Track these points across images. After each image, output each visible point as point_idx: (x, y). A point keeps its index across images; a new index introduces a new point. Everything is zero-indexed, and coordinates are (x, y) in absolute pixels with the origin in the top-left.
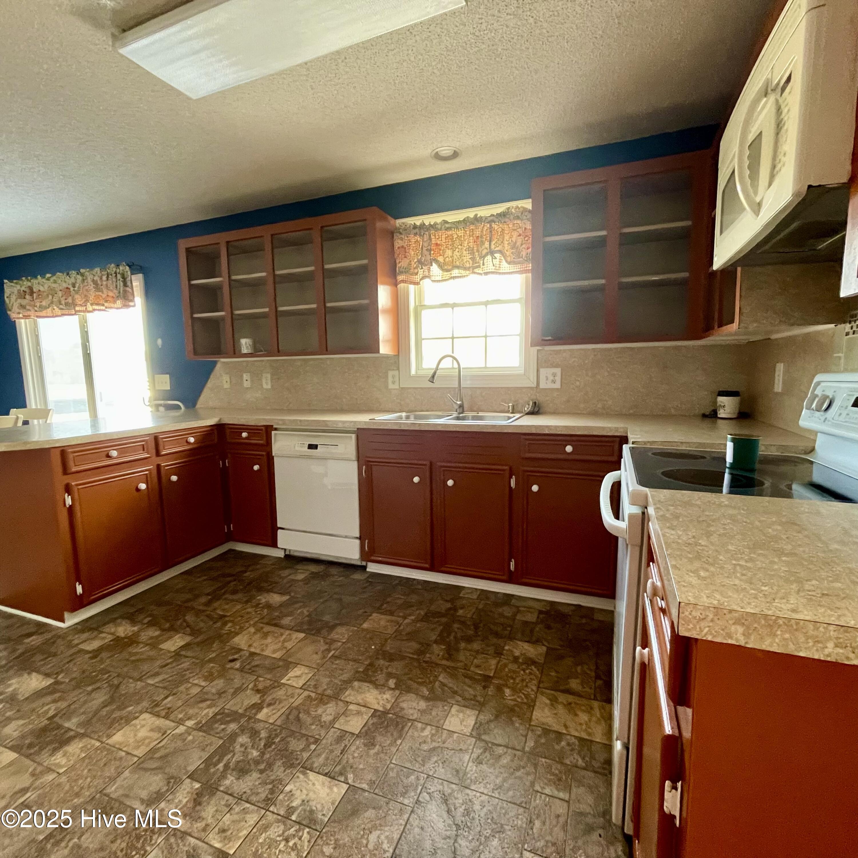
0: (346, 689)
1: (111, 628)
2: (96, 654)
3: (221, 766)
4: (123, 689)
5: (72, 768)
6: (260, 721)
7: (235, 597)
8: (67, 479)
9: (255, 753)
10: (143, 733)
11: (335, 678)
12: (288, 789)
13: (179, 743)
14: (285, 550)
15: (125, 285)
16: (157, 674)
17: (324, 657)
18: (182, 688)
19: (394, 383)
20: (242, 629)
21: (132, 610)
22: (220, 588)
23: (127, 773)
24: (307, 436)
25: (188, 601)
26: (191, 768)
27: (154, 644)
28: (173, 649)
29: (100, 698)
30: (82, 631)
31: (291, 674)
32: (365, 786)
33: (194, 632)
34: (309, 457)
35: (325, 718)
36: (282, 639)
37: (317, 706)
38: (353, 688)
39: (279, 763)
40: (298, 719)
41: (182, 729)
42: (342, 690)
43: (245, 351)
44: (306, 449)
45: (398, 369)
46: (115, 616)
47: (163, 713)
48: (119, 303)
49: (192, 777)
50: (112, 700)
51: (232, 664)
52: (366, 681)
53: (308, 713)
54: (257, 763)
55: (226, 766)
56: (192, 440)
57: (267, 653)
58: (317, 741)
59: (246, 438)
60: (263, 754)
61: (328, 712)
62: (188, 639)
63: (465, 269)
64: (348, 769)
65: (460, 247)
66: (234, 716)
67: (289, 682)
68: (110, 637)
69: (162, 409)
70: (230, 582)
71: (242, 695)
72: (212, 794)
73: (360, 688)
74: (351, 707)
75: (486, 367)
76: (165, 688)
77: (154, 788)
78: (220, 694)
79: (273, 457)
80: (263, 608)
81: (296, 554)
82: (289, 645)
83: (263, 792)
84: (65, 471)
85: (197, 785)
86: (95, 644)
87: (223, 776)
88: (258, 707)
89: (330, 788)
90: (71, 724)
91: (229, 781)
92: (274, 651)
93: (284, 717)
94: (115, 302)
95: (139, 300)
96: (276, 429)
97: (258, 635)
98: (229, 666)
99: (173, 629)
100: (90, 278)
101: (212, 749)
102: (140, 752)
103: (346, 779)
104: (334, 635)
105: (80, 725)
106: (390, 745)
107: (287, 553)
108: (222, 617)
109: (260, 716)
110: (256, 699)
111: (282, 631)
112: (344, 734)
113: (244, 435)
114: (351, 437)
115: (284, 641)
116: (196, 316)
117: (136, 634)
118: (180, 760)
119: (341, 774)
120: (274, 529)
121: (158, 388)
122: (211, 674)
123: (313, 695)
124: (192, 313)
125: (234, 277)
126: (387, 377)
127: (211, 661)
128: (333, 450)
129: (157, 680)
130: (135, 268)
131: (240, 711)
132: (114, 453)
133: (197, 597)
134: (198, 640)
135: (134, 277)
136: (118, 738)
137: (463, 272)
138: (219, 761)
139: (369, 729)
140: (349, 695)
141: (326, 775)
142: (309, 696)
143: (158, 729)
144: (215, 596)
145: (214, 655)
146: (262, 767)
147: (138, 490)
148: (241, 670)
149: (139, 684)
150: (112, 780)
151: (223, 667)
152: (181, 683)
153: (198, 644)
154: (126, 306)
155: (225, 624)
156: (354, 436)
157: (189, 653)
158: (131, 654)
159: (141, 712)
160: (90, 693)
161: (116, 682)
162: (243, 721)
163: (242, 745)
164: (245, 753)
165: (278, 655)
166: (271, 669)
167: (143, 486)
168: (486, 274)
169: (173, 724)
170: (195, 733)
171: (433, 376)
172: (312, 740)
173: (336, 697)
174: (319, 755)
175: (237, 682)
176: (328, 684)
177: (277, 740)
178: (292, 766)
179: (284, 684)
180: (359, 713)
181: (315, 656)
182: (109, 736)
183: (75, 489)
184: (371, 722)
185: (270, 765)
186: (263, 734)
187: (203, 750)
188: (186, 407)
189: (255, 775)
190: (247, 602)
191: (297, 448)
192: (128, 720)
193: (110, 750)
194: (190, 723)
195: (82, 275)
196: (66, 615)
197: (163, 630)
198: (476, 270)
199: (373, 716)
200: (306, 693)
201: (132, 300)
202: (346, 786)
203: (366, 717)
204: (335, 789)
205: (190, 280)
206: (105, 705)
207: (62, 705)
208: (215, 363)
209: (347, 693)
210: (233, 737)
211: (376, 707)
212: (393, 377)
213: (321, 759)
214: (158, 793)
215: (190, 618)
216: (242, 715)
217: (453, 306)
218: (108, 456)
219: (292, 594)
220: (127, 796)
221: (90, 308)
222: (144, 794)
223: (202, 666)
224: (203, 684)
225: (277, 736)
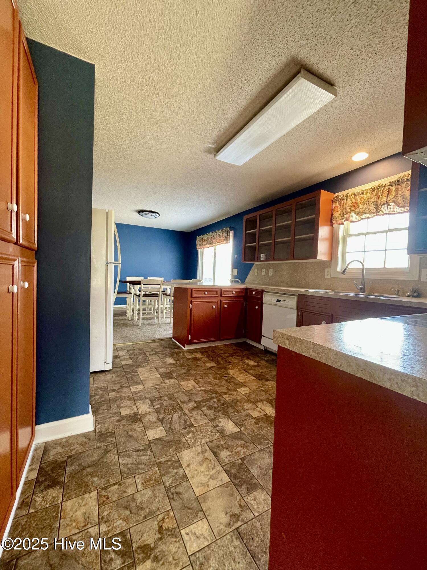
0: (260, 402)
1: (195, 354)
2: (189, 359)
3: (204, 404)
4: (190, 372)
5: (170, 385)
6: (223, 397)
7: (238, 358)
8: (191, 299)
9: (216, 405)
10: (189, 385)
11: (258, 397)
12: (220, 420)
13: (197, 392)
14: (265, 346)
15: (227, 235)
16: (201, 371)
17: (258, 389)
18: (206, 378)
19: (328, 275)
20: (234, 368)
21: (204, 351)
22: (235, 353)
23: (180, 393)
24: (277, 295)
25: (222, 354)
26: (196, 400)
27: (204, 363)
28: (209, 366)
29: (184, 371)
30: (188, 352)
31: (242, 389)
32: (246, 434)
33: (218, 363)
34: (276, 305)
35: (245, 407)
36: (246, 377)
37: (245, 402)
38: (263, 403)
39: (222, 412)
40: (236, 403)
41: (199, 389)
42: (258, 401)
43: (262, 259)
44: (275, 301)
45: (331, 268)
46: (199, 351)
47: (197, 382)
48: (225, 241)
49: (195, 402)
50: (187, 373)
51: (224, 378)
52: (269, 403)
53: (241, 402)
54: (215, 408)
55: (206, 405)
56: (234, 292)
57: (238, 379)
58: (238, 412)
59: (255, 295)
60: (218, 407)
61: (248, 406)
62: (215, 365)
63: (371, 213)
64: (244, 426)
65: (368, 202)
66: (216, 392)
67: (240, 391)
68: (194, 356)
69: (234, 282)
70: (238, 352)
71: (222, 388)
72: (198, 409)
73: (266, 404)
74: (258, 409)
75: (385, 268)
76: (201, 376)
77: (185, 400)
78: (216, 384)
79: (263, 304)
80: (246, 364)
81: (269, 350)
82: (247, 379)
83: (212, 417)
84: (191, 297)
85: (195, 405)
86: (190, 357)
87: (204, 407)
88: (225, 393)
89: (234, 427)
90: (174, 374)
91: (204, 408)
92: (241, 379)
93: (231, 400)
94: (224, 242)
95: (231, 240)
96: (266, 292)
97: (239, 372)
98: (223, 378)
99: (212, 360)
100: (218, 233)
101: (204, 398)
102: (186, 389)
103: (241, 428)
104: (267, 383)
105: (176, 376)
106: (265, 427)
107: (266, 348)
108: (230, 362)
109: (224, 396)
110: (226, 391)
111: (248, 374)
112: (249, 415)
113: (254, 293)
114: (295, 298)
115: (246, 378)
116: (246, 245)
117: (201, 358)
118: (195, 397)
119: (240, 426)
120: (261, 335)
121: (233, 274)
122: (216, 377)
123: (246, 398)
124: (245, 244)
125: (261, 229)
126: (324, 272)
127: (218, 374)
128: (286, 303)
129: (201, 373)
130: (231, 229)
131: (219, 392)
132: (206, 293)
133: (226, 353)
134: (219, 366)
135: (231, 232)
136: (183, 383)
137: (369, 216)
138: (205, 402)
139: (260, 418)
140: (260, 404)
141: (235, 423)
142: (244, 398)
143: (194, 386)
144: (231, 355)
145: (220, 373)
146: (216, 410)
147: (213, 308)
148: (226, 380)
149: (195, 372)
150: (177, 392)
151: (221, 377)
152: (206, 376)
153: (217, 368)
154: (227, 243)
155: (230, 365)
156: (296, 297)
157: (213, 369)
158: (197, 363)
159: (192, 379)
160: (182, 369)
161: (190, 369)
162: (218, 395)
163: (214, 401)
164: (213, 404)
165: (241, 381)
166: (236, 384)
167: (214, 307)
168: (383, 215)
169: (198, 386)
170: (203, 392)
171: (344, 271)
172: (236, 411)
173: (254, 403)
174: (236, 417)
175: (223, 384)
176: (254, 397)
177: (225, 405)
178: (226, 415)
179: (238, 391)
180: (259, 411)
181: (255, 387)
182: (181, 382)
183: (193, 303)
184: (262, 416)
185: (219, 411)
186: (222, 402)
187: (202, 397)
188: (241, 282)
189: (213, 411)
190: (241, 360)
191: (272, 301)
192: (187, 380)
193: (180, 386)
194: (202, 388)
195: (216, 233)
196: (186, 345)
197: (209, 359)
198: (378, 214)
199: (264, 415)
200: (244, 397)
201: (229, 241)
202: (239, 430)
203: (261, 414)
204: (235, 429)
205: (246, 231)
206: (184, 373)
207: (175, 369)
208: (253, 264)
209: (259, 403)
210: (212, 398)
211: (268, 413)
212: (328, 272)
213: (236, 418)
214: (185, 401)
215: (219, 359)
216: (219, 394)
217: (365, 234)
218: (205, 294)
219: (259, 364)
220: (178, 398)
221: (217, 244)
222: (182, 400)
223: (215, 374)
224: (212, 379)
225: (226, 404)
